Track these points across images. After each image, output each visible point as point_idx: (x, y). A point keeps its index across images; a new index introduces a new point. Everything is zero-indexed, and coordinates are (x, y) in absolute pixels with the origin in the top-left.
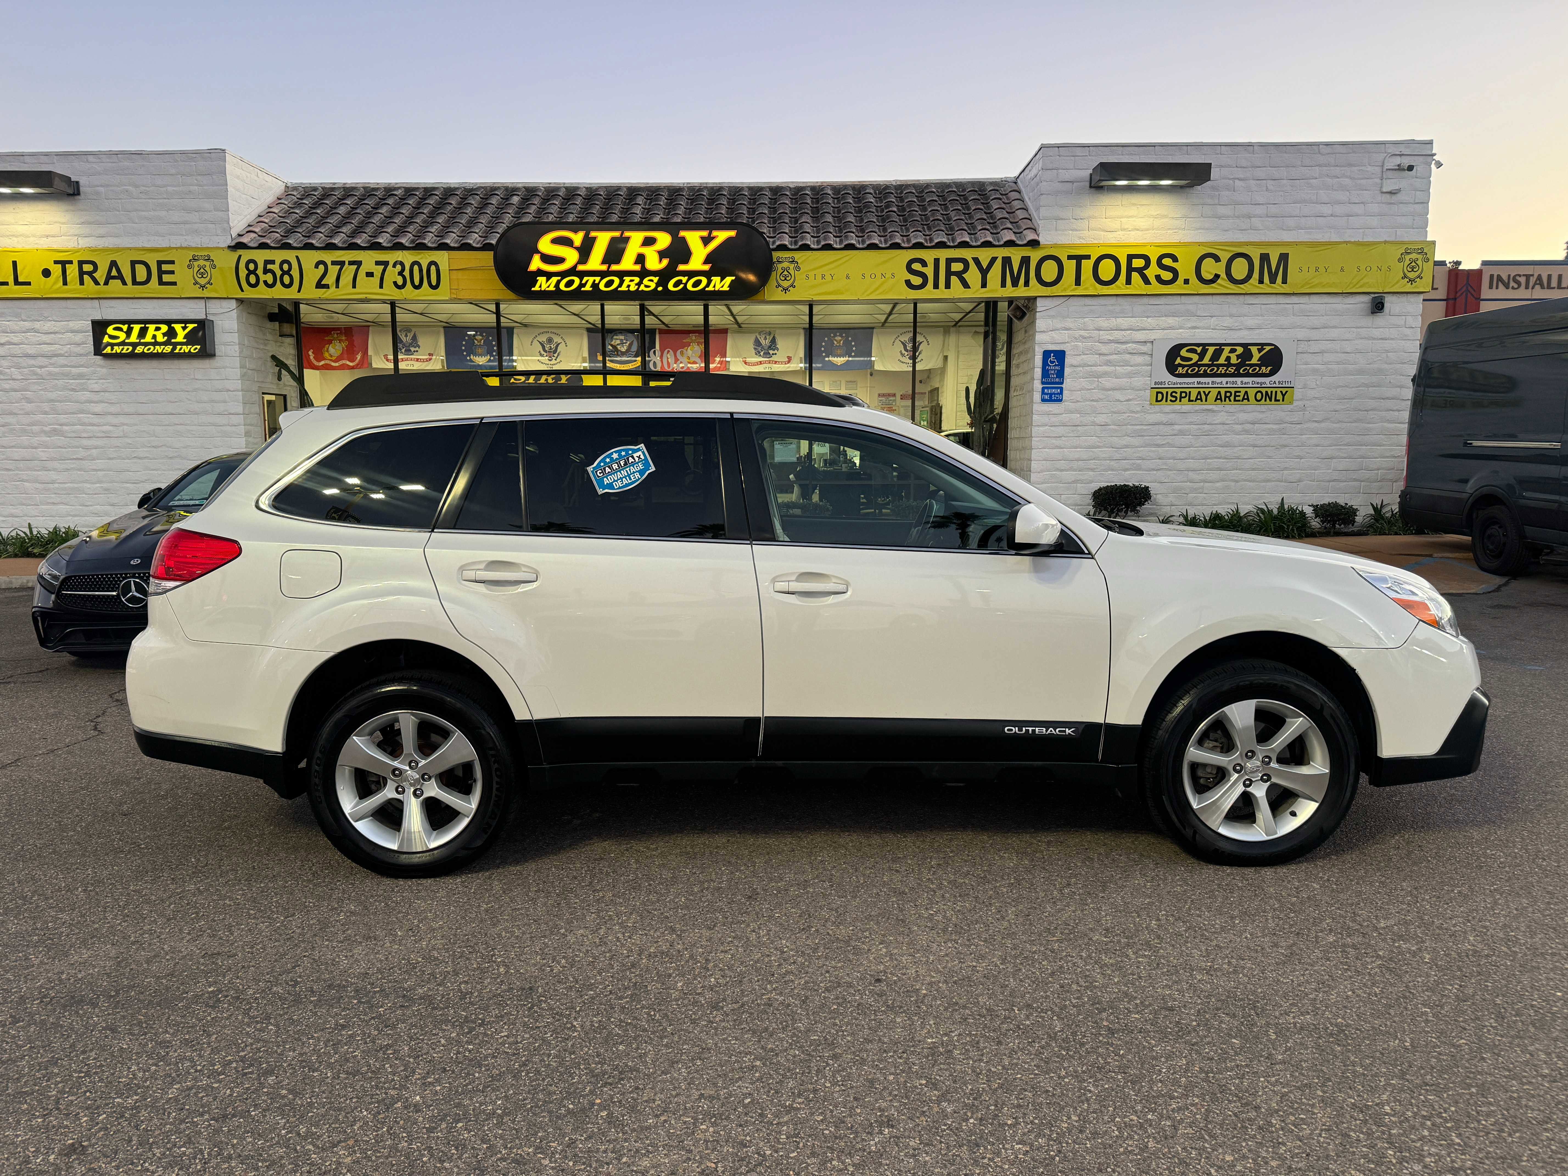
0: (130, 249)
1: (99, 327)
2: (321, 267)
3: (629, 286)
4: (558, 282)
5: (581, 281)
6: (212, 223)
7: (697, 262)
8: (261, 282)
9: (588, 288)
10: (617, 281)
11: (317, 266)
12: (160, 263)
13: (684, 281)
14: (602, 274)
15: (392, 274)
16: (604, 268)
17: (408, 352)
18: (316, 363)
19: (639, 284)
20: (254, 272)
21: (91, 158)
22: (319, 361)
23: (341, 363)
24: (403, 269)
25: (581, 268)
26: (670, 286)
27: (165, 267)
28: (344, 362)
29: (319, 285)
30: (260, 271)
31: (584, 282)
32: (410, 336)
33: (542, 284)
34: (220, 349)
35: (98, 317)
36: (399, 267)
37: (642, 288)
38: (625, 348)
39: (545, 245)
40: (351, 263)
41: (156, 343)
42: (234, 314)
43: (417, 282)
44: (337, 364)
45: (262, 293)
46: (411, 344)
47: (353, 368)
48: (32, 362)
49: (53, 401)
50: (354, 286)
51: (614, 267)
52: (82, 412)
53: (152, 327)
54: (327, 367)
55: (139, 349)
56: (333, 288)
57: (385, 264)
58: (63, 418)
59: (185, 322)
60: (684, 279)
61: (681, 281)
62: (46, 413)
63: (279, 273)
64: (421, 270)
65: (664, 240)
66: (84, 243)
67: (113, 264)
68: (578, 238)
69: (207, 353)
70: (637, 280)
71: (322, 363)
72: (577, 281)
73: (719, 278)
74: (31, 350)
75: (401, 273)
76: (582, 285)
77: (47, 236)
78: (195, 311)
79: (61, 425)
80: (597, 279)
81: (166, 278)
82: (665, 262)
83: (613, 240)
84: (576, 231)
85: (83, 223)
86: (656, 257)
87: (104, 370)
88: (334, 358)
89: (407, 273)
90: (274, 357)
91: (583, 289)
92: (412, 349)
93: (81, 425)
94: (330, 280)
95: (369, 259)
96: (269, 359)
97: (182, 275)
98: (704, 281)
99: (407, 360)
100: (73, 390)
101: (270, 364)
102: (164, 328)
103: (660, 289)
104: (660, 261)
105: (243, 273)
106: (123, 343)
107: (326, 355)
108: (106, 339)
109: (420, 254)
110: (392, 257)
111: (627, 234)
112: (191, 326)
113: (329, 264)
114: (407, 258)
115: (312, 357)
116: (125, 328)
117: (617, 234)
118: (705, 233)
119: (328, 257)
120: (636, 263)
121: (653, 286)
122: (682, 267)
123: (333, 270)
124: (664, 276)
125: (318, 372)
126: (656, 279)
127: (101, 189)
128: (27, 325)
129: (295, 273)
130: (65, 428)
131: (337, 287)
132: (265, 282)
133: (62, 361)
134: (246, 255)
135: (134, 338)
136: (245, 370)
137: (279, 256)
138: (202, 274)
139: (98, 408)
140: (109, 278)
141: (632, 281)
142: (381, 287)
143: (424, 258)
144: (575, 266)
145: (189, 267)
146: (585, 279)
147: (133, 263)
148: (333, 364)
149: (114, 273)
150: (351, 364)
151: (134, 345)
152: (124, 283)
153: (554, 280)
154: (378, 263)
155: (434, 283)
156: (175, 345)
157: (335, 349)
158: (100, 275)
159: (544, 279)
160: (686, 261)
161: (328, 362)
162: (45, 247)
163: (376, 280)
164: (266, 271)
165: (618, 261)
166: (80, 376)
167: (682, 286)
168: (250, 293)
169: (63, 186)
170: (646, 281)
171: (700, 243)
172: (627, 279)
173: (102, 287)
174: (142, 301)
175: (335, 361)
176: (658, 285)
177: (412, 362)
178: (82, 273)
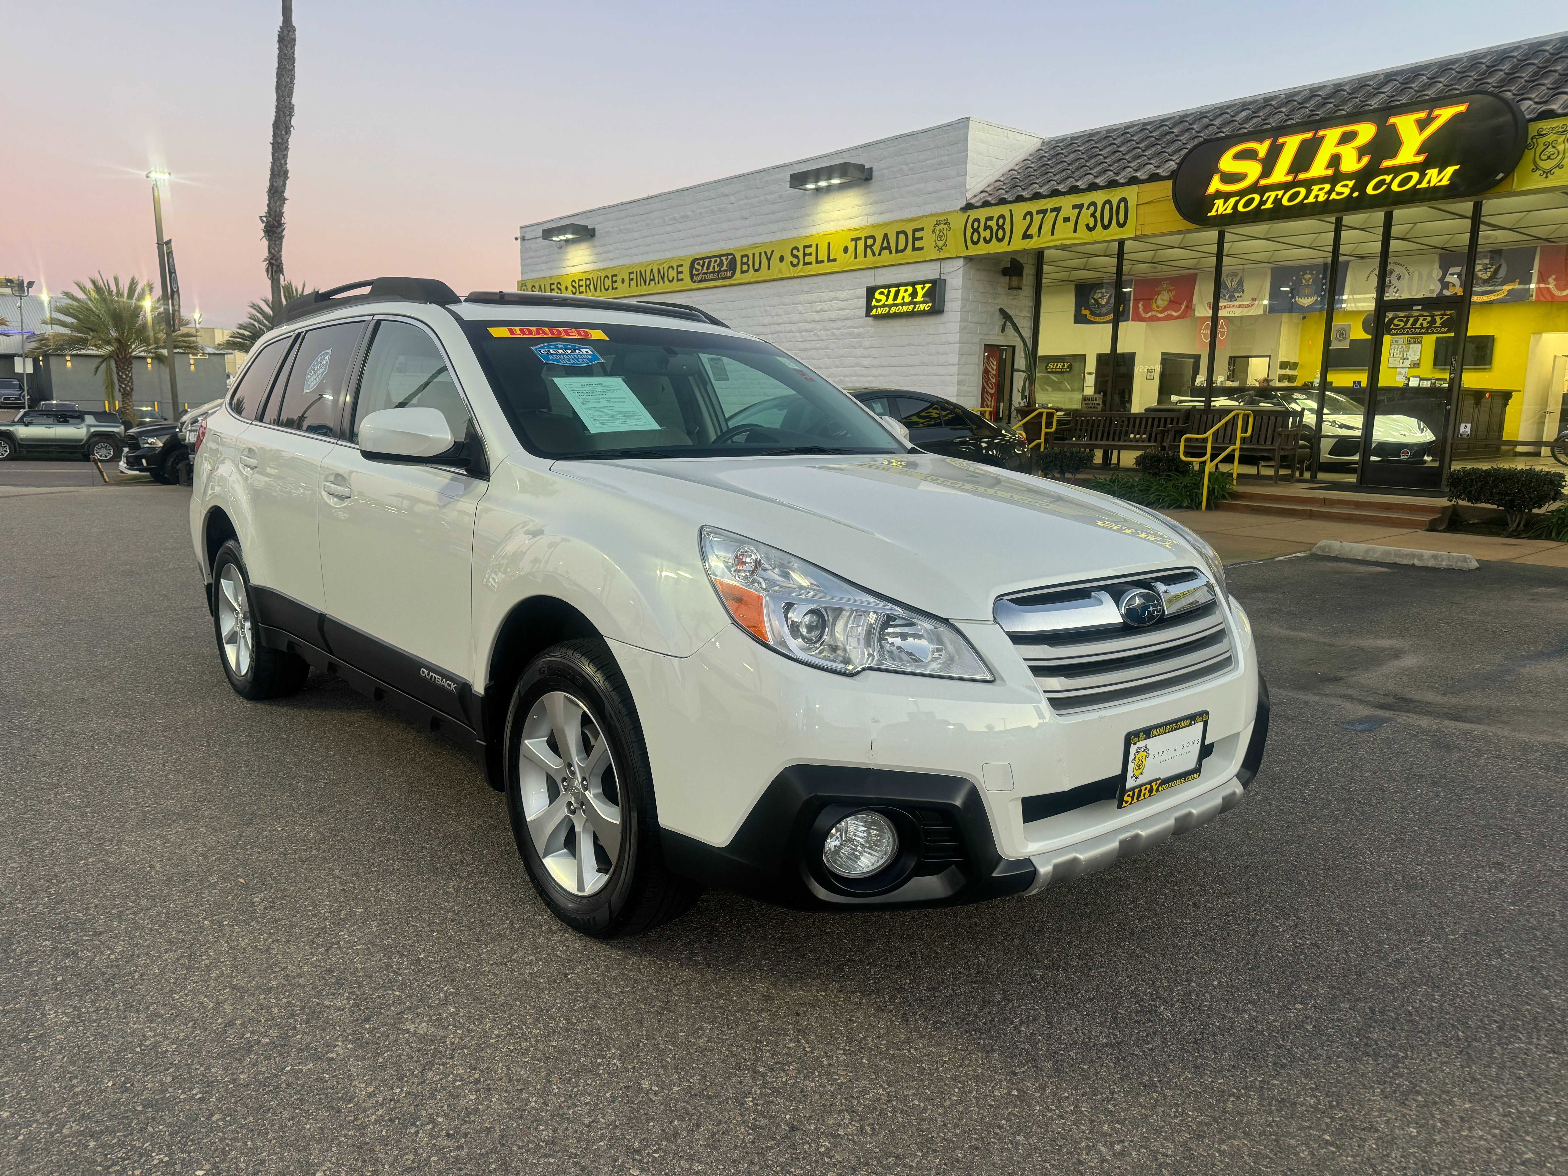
0: (897, 221)
1: (871, 292)
2: (1028, 217)
3: (1317, 196)
4: (1237, 203)
5: (1262, 197)
6: (954, 188)
7: (1407, 155)
8: (982, 240)
9: (1269, 205)
10: (1303, 191)
11: (1024, 218)
12: (915, 231)
13: (1388, 181)
14: (1286, 187)
15: (1086, 217)
16: (1290, 178)
17: (1232, 298)
18: (1144, 315)
19: (1329, 193)
20: (976, 230)
21: (881, 145)
22: (1147, 313)
23: (1166, 313)
24: (1095, 211)
25: (1263, 182)
26: (1370, 190)
27: (918, 235)
28: (1169, 312)
29: (1026, 236)
30: (981, 229)
31: (1264, 199)
32: (1236, 280)
33: (1220, 207)
34: (948, 305)
35: (872, 284)
36: (1092, 208)
37: (1333, 196)
38: (1489, 274)
39: (1227, 163)
40: (1053, 210)
41: (902, 304)
42: (961, 272)
43: (1106, 222)
44: (1162, 315)
45: (982, 249)
46: (1235, 289)
47: (1177, 318)
48: (833, 325)
49: (842, 356)
50: (1053, 234)
51: (1302, 176)
52: (857, 365)
53: (902, 289)
54: (1153, 319)
55: (893, 310)
56: (1035, 238)
57: (1081, 206)
58: (846, 371)
59: (924, 282)
60: (1388, 178)
61: (1385, 180)
62: (837, 367)
63: (995, 228)
64: (1111, 209)
65: (1366, 132)
66: (873, 220)
67: (886, 236)
68: (1262, 148)
69: (937, 310)
70: (1327, 187)
71: (1150, 314)
72: (1257, 198)
73: (1436, 171)
74: (833, 315)
75: (1093, 215)
76: (1262, 202)
77: (850, 218)
78: (930, 272)
79: (845, 376)
80: (1280, 193)
81: (918, 244)
82: (1365, 160)
83: (1304, 143)
84: (1261, 141)
85: (871, 203)
86: (1354, 155)
87: (873, 330)
88: (1160, 309)
89: (1098, 214)
90: (1002, 311)
91: (1263, 207)
92: (1236, 295)
93: (857, 376)
94: (1033, 230)
95: (1066, 203)
96: (998, 313)
97: (928, 240)
98: (1416, 176)
99: (1229, 307)
100: (854, 347)
101: (998, 317)
102: (910, 289)
103: (1356, 194)
104: (1359, 160)
105: (969, 231)
106: (884, 306)
107: (1154, 306)
108: (874, 303)
109: (1111, 192)
110: (1086, 199)
111: (1321, 133)
112: (927, 286)
113: (1035, 213)
114: (1099, 197)
115: (1141, 310)
116: (886, 291)
117: (1309, 135)
118: (1422, 115)
119: (1034, 206)
120: (1328, 167)
121: (1347, 191)
122: (1386, 164)
123: (1037, 218)
124: (1362, 177)
125: (1144, 324)
126: (1351, 184)
127: (885, 171)
128: (832, 294)
129: (1007, 227)
130: (847, 379)
131: (1039, 236)
132: (984, 238)
133: (849, 323)
134: (973, 214)
135: (890, 301)
136: (966, 324)
137: (995, 211)
138: (941, 237)
139: (866, 362)
140: (882, 249)
141: (1320, 189)
142: (1075, 231)
143: (1115, 196)
144: (1257, 181)
145: (933, 232)
146: (1267, 195)
147: (898, 233)
148: (1159, 315)
149: (885, 245)
150: (1175, 314)
151: (890, 306)
152: (891, 253)
153: (1232, 200)
154: (1074, 207)
155: (1122, 221)
156: (915, 304)
157: (1162, 300)
158: (876, 248)
159: (1221, 201)
160: (1394, 155)
161: (1154, 313)
162: (849, 227)
163: (1071, 224)
164: (986, 227)
165: (1307, 169)
166: (859, 335)
167: (1384, 187)
168: (974, 251)
169: (858, 174)
170: (1338, 188)
171: (1414, 128)
172: (1315, 188)
173: (877, 257)
174: (902, 267)
175: (1161, 312)
176: (1353, 190)
177: (1233, 309)
178: (866, 247)
